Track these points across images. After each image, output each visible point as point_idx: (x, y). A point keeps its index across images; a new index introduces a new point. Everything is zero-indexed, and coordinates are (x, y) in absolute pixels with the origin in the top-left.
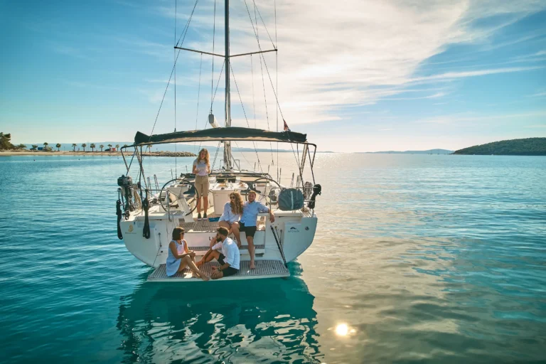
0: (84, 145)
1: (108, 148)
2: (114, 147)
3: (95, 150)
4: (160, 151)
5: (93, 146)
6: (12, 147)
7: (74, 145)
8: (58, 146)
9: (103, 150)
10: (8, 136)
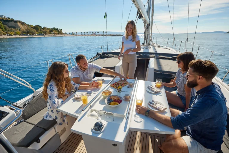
0: (84, 33)
1: (92, 33)
2: (94, 33)
3: (88, 34)
4: (110, 34)
5: (87, 33)
6: (63, 34)
7: (81, 32)
8: (76, 33)
9: (91, 34)
10: (61, 30)
